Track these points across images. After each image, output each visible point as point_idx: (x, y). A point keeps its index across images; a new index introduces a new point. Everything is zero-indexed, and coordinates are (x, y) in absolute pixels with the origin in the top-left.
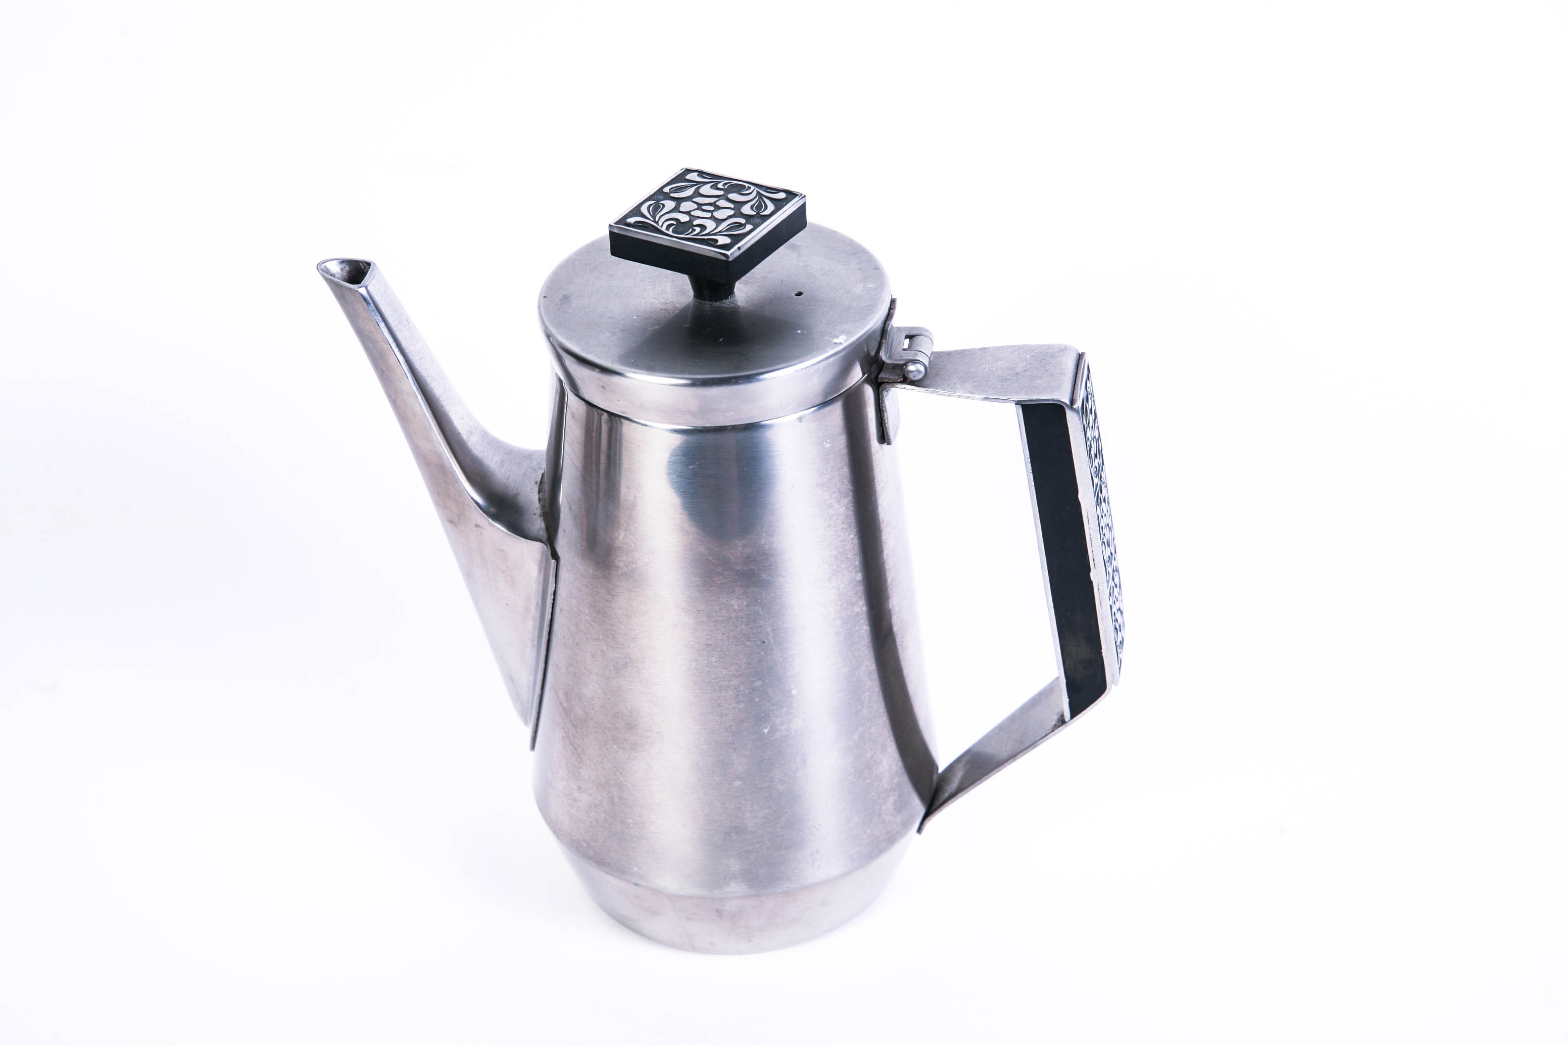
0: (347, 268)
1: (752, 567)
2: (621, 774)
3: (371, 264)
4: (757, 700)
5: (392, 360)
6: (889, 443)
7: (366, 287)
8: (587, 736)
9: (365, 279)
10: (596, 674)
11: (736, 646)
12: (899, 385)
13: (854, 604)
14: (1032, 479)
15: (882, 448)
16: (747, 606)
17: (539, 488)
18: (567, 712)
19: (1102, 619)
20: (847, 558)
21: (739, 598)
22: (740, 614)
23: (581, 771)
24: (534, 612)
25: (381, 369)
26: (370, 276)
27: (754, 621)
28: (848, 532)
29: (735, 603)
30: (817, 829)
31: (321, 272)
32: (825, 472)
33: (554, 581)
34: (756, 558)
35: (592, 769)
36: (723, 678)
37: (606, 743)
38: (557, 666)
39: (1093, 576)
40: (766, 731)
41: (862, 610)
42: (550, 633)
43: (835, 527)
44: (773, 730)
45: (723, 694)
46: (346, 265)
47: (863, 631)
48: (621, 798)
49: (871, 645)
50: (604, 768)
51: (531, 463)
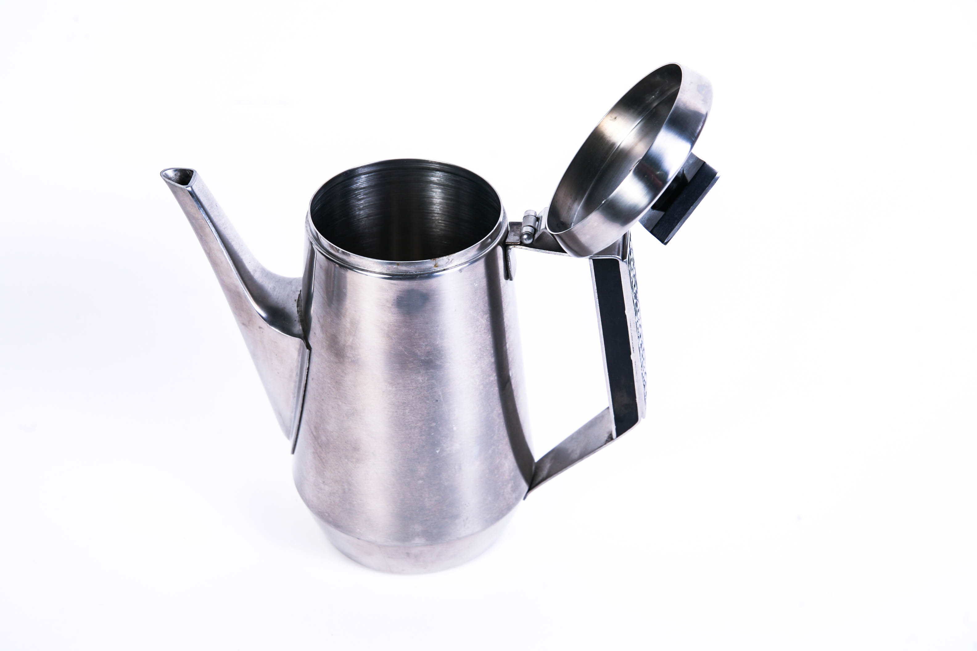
0: (179, 174)
1: (431, 357)
2: (350, 476)
3: (194, 171)
4: (433, 434)
5: (208, 230)
6: (511, 280)
7: (191, 187)
8: (328, 453)
9: (190, 182)
10: (335, 418)
11: (420, 403)
12: (518, 246)
13: (491, 376)
14: (598, 302)
15: (507, 282)
16: (427, 380)
17: (297, 304)
18: (316, 438)
19: (637, 381)
20: (487, 349)
21: (422, 376)
22: (423, 385)
23: (325, 472)
24: (295, 378)
25: (201, 235)
26: (193, 180)
27: (431, 389)
28: (487, 335)
29: (420, 379)
30: (467, 506)
31: (163, 177)
32: (475, 301)
33: (308, 362)
34: (433, 353)
35: (332, 472)
36: (413, 422)
37: (341, 458)
38: (310, 411)
39: (632, 357)
40: (438, 452)
41: (494, 379)
42: (305, 391)
43: (480, 332)
44: (442, 450)
45: (412, 431)
46: (178, 172)
47: (495, 391)
48: (349, 490)
49: (499, 398)
50: (339, 472)
51: (292, 288)
